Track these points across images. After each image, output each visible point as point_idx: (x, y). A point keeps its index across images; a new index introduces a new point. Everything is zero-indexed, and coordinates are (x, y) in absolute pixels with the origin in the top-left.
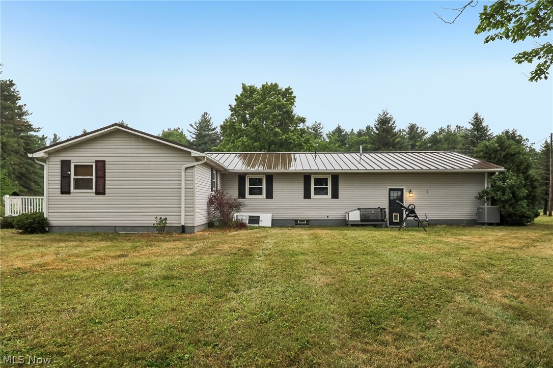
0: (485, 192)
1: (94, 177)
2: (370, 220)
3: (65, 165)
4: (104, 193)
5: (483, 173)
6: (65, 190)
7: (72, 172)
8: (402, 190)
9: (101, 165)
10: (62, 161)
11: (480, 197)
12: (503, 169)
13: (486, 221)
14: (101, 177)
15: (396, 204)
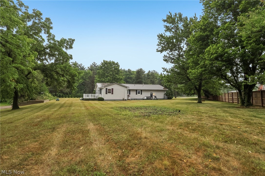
0: (165, 93)
1: (111, 91)
2: (148, 99)
3: (106, 89)
4: (113, 94)
5: (165, 90)
6: (106, 93)
7: (108, 90)
8: (152, 93)
9: (112, 89)
10: (106, 88)
11: (165, 94)
12: (168, 90)
13: (166, 98)
14: (112, 91)
15: (152, 95)
